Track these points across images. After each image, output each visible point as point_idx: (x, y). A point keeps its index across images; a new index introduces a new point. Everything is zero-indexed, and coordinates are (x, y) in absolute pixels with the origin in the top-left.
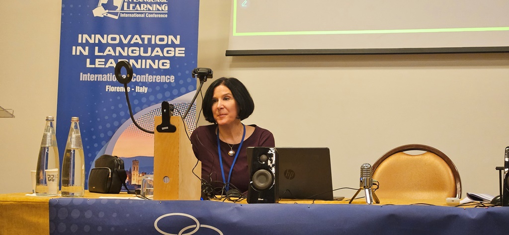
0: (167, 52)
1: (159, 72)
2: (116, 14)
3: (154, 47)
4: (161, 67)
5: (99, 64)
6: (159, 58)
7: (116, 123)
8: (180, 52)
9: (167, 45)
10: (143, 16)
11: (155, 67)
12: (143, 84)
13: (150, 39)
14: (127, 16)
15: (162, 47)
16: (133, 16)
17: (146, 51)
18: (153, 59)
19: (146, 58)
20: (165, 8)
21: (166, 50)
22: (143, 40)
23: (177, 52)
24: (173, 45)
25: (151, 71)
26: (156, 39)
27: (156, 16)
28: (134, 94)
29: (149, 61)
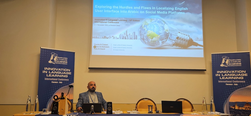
0: (67, 73)
1: (65, 78)
2: (54, 63)
3: (64, 72)
4: (66, 77)
5: (50, 75)
6: (65, 74)
7: (54, 91)
8: (70, 73)
9: (67, 71)
10: (61, 64)
11: (64, 77)
12: (61, 81)
13: (63, 70)
14: (57, 63)
15: (66, 72)
16: (59, 63)
17: (62, 73)
18: (64, 75)
19: (62, 74)
20: (67, 62)
21: (67, 72)
22: (61, 70)
23: (69, 73)
24: (68, 71)
25: (63, 78)
26: (64, 70)
27: (64, 64)
28: (59, 84)
29: (63, 75)
